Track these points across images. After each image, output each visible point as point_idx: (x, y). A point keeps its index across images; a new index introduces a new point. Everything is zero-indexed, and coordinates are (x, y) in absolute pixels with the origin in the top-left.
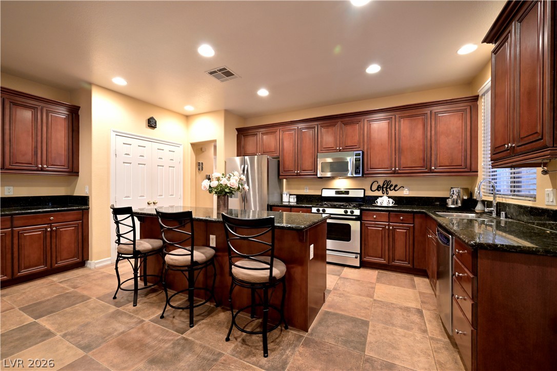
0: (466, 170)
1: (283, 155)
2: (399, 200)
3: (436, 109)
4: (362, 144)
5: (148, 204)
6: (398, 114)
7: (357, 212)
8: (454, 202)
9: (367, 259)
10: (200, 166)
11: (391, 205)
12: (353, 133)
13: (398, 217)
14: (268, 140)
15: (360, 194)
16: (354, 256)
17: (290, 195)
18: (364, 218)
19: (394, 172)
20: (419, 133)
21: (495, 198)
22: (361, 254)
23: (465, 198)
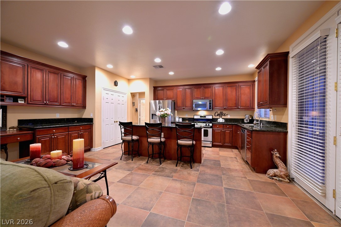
0: (251, 108)
1: (177, 100)
2: (226, 120)
3: (240, 84)
4: (212, 97)
5: (115, 122)
6: (226, 85)
7: (211, 125)
8: (247, 120)
9: (215, 143)
10: (133, 104)
11: (223, 122)
12: (208, 91)
13: (227, 126)
14: (169, 93)
15: (210, 117)
16: (209, 142)
17: (179, 118)
18: (213, 127)
19: (225, 109)
20: (234, 93)
21: (259, 118)
22: (212, 142)
23: (251, 119)
